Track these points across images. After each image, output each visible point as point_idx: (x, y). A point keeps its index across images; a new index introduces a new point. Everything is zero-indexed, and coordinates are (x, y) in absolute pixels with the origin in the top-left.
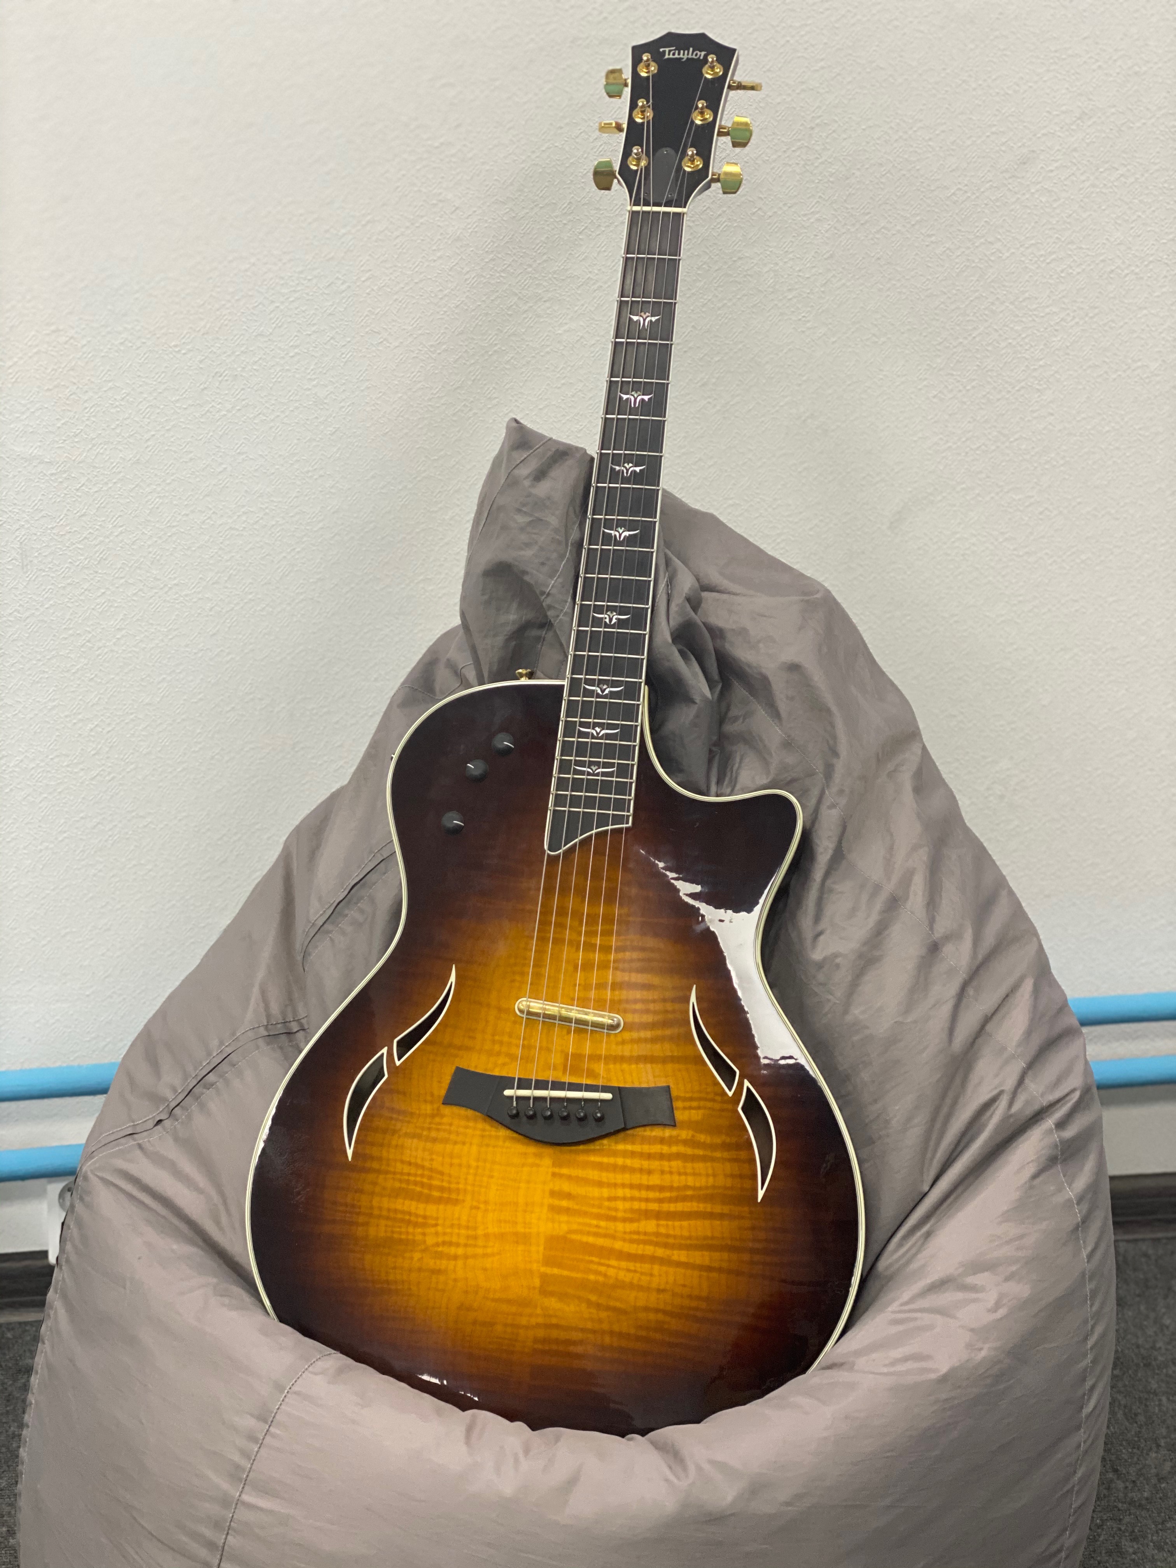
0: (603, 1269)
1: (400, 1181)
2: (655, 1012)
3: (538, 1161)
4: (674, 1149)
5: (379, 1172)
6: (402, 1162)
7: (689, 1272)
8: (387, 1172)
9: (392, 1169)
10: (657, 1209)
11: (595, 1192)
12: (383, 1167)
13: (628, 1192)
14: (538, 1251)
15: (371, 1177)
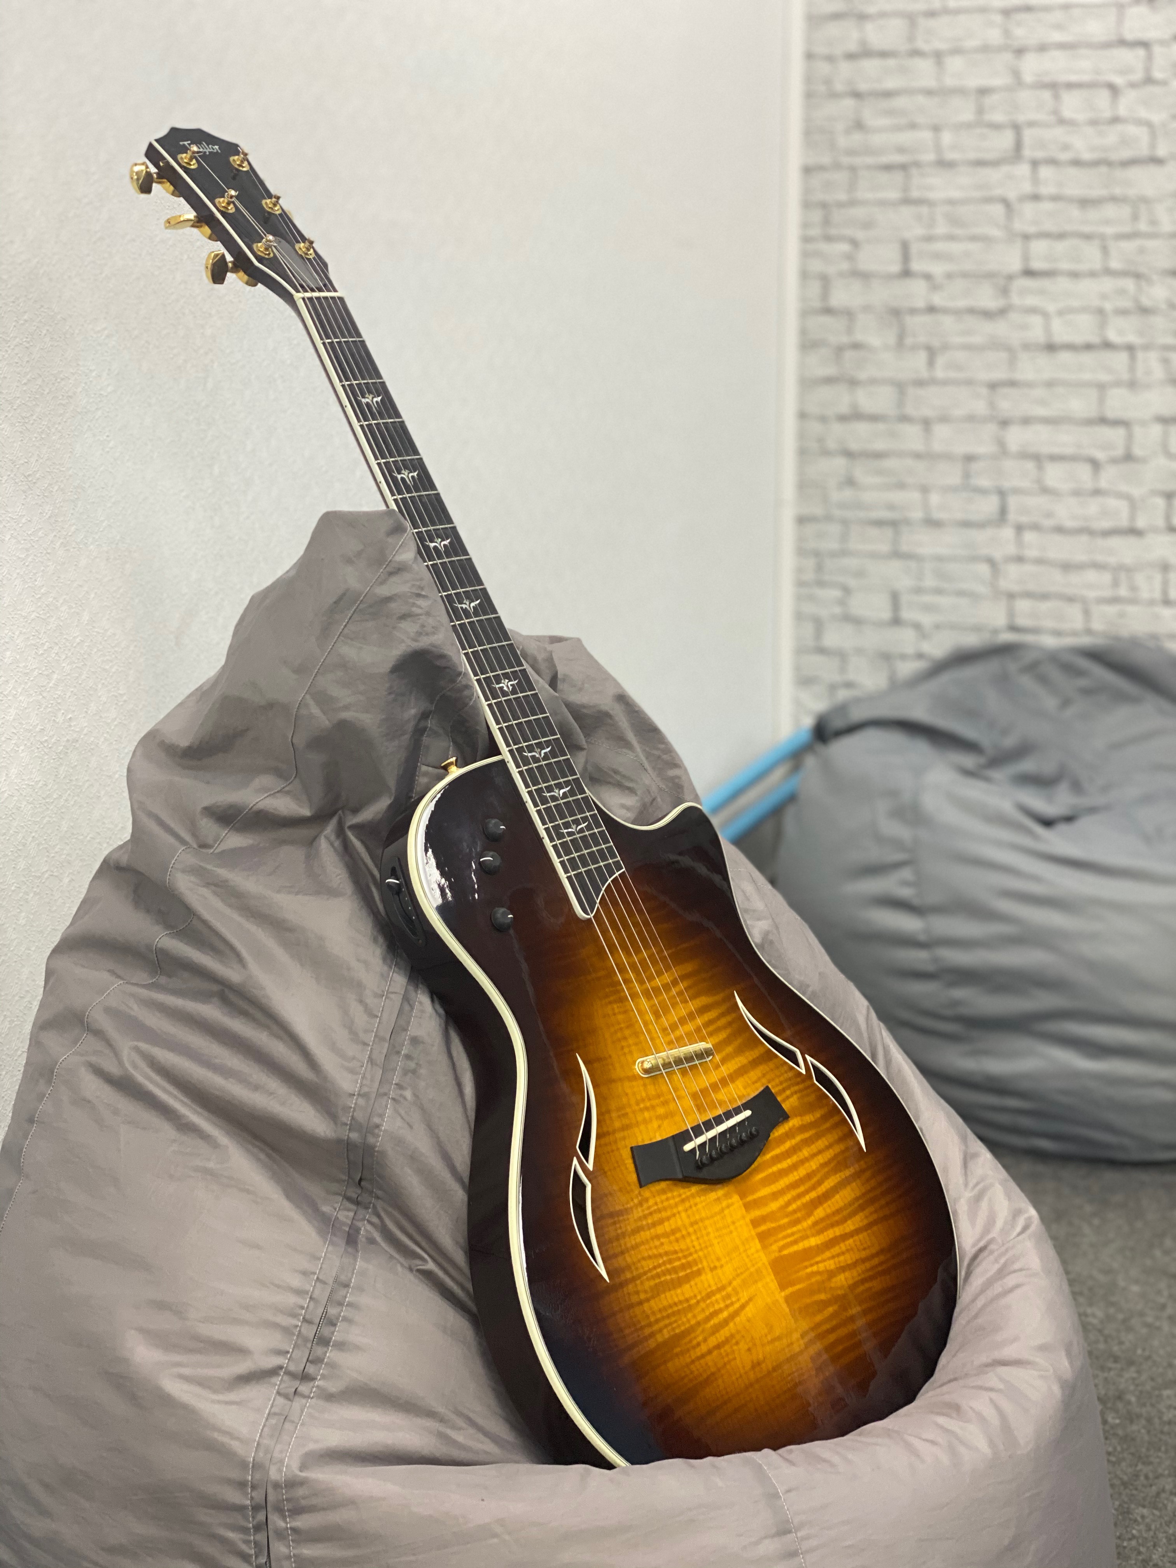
0: (815, 1268)
1: (653, 1278)
2: (724, 1027)
3: (730, 1201)
4: (799, 1138)
5: (633, 1279)
6: (644, 1259)
7: (861, 1236)
8: (639, 1277)
9: (641, 1271)
10: (816, 1195)
11: (774, 1206)
12: (635, 1273)
13: (794, 1193)
14: (770, 1281)
15: (631, 1287)
